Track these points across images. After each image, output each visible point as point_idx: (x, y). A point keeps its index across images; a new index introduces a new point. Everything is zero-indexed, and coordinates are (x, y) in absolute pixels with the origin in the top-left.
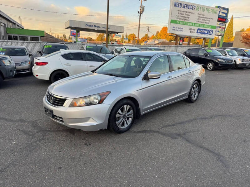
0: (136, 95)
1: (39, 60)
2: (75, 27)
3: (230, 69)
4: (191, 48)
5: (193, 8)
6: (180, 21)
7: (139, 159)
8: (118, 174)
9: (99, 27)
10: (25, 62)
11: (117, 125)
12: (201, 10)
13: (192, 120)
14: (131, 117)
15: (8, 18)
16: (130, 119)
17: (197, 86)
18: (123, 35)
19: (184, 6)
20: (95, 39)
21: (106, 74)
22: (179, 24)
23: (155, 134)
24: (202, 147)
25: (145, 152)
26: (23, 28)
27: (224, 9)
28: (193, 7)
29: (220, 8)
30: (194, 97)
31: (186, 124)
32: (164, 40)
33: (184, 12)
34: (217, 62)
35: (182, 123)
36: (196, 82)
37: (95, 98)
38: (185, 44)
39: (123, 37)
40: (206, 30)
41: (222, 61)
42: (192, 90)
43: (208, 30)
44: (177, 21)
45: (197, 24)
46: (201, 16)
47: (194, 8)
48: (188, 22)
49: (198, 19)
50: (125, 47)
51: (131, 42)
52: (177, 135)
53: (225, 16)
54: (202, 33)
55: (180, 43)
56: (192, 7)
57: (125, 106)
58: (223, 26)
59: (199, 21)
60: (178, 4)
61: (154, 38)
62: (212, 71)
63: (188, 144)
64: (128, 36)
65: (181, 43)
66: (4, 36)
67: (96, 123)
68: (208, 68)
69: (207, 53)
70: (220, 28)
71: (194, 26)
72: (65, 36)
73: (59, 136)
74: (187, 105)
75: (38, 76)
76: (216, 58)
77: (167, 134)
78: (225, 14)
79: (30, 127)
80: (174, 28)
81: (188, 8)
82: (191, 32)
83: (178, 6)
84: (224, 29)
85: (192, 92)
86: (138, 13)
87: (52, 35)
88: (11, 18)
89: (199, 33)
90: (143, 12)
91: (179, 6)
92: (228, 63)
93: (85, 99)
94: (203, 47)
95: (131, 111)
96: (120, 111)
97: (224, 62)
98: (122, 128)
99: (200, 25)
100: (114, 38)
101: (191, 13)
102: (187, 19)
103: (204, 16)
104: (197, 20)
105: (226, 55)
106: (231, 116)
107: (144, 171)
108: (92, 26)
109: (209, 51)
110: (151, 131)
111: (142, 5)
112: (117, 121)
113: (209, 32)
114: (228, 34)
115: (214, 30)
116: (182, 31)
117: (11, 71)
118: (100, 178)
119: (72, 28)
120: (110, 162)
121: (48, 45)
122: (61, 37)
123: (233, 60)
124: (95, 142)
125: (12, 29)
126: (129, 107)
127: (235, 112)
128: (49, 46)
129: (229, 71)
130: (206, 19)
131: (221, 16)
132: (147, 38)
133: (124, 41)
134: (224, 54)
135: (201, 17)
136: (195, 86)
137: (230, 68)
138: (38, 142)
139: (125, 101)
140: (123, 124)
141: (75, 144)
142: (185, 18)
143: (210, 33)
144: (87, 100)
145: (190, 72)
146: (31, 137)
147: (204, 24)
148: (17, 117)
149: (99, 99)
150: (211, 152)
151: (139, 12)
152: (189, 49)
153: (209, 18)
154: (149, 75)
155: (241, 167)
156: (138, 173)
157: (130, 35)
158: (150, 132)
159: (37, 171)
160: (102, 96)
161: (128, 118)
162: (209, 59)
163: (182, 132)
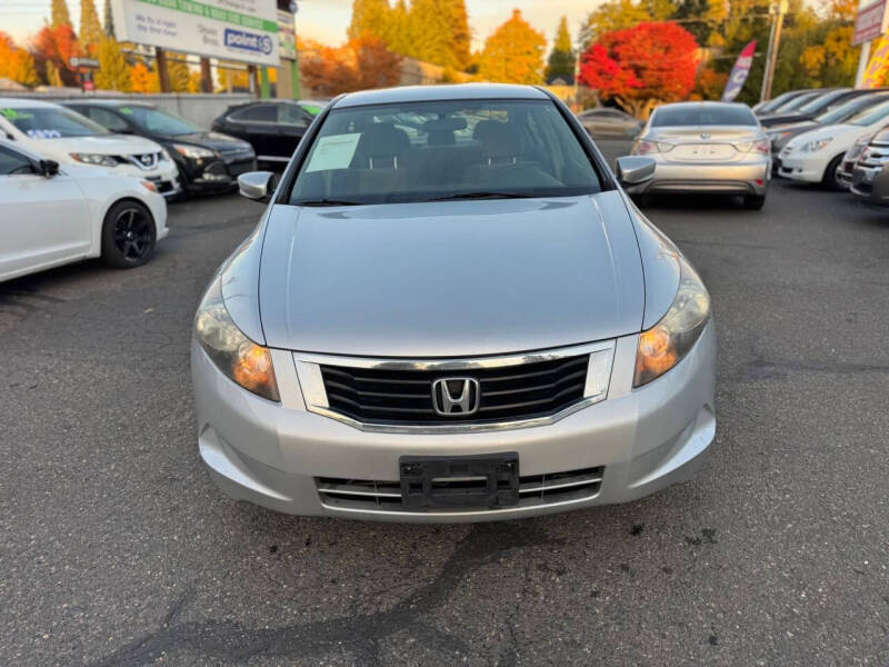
22: (158, 4)
40: (252, 36)
43: (258, 37)
45: (218, 9)
54: (241, 46)
70: (283, 30)
80: (143, 20)
82: (206, 40)
84: (293, 37)
89: (231, 45)
99: (228, 15)
109: (311, 109)
113: (260, 45)
115: (273, 38)
116: (173, 34)
143: (264, 49)
147: (240, 11)
152: (233, 109)
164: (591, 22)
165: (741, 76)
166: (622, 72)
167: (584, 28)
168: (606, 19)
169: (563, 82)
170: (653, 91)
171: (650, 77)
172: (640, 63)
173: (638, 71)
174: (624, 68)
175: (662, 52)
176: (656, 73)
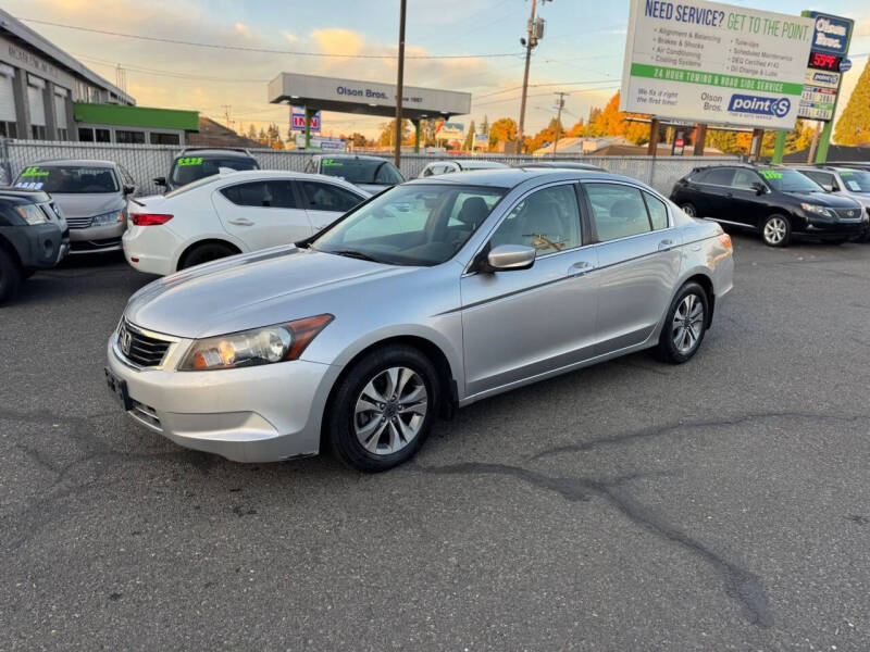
0: (440, 330)
1: (142, 205)
2: (300, 99)
3: (852, 242)
4: (705, 165)
5: (714, 18)
6: (665, 69)
7: (417, 575)
8: (321, 632)
9: (382, 96)
10: (108, 214)
11: (362, 441)
12: (746, 25)
13: (660, 431)
14: (418, 414)
15: (79, 70)
16: (416, 421)
17: (695, 302)
18: (473, 123)
19: (681, 12)
20: (376, 140)
21: (340, 253)
22: (664, 78)
23: (507, 478)
24: (677, 538)
25: (447, 546)
26: (132, 102)
27: (835, 21)
28: (717, 15)
29: (818, 19)
30: (686, 341)
31: (632, 443)
32: (619, 140)
33: (680, 34)
34: (800, 214)
35: (619, 439)
36: (693, 285)
37: (274, 340)
38: (689, 153)
39: (472, 130)
40: (764, 100)
41: (820, 210)
42: (678, 314)
43: (772, 100)
44: (654, 67)
45: (730, 77)
46: (747, 48)
47: (719, 18)
48: (696, 72)
49: (736, 60)
50: (459, 161)
51: (501, 146)
52: (588, 486)
53: (839, 46)
54: (750, 111)
55: (676, 149)
56: (710, 17)
57: (393, 372)
58: (831, 86)
59: (739, 65)
60: (658, 6)
61: (580, 133)
62: (782, 250)
63: (624, 522)
64: (490, 126)
65: (678, 150)
66: (64, 130)
67: (274, 434)
68: (768, 239)
69: (762, 183)
70: (820, 91)
71: (719, 84)
72: (274, 132)
73: (152, 477)
74: (654, 372)
75: (137, 260)
76: (798, 203)
77: (552, 480)
78: (837, 41)
79: (66, 438)
80: (645, 92)
81: (698, 22)
82: (707, 106)
83: (657, 13)
84: (834, 97)
85: (675, 325)
86: (520, 43)
87: (231, 127)
88: (88, 71)
89: (737, 110)
90: (539, 41)
91: (664, 14)
92: (842, 220)
93: (235, 342)
94: (752, 163)
95: (420, 390)
96: (370, 389)
97: (828, 215)
98: (380, 452)
99: (740, 82)
100: (440, 135)
101: (705, 38)
102: (694, 59)
103: (756, 50)
104: (730, 64)
105: (836, 189)
106: (822, 417)
107: (423, 626)
108: (360, 93)
109: (770, 174)
110: (491, 468)
111: (536, 17)
112: (361, 426)
113: (774, 108)
114: (857, 117)
115: (795, 100)
116: (672, 103)
117: (48, 243)
118: (247, 641)
119: (294, 103)
120: (306, 582)
121: (191, 157)
122: (262, 134)
123: (864, 209)
124: (273, 504)
125: (93, 105)
126: (408, 373)
127: (839, 402)
128: (194, 160)
129: (844, 249)
130: (762, 59)
131: (821, 46)
132: (556, 132)
133: (474, 144)
134: (829, 187)
135: (744, 53)
136: (687, 299)
137: (852, 239)
138: (72, 495)
139: (392, 354)
140: (385, 439)
141: (198, 508)
142: (685, 58)
143: (778, 111)
144: (245, 346)
145: (668, 247)
146: (54, 476)
147: (757, 77)
148: (34, 403)
149: (287, 340)
150: (712, 558)
151: (523, 42)
152: (698, 170)
153: (775, 57)
154: (492, 255)
155: (824, 625)
156: (398, 629)
157: (496, 124)
158: (487, 472)
159: (29, 606)
160: (298, 333)
161: (407, 418)
162: (771, 204)
163: (611, 473)
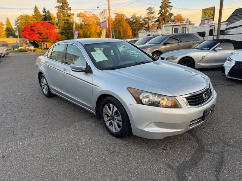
164: (18, 20)
165: (77, 36)
166: (36, 34)
167: (16, 22)
168: (23, 20)
169: (13, 37)
170: (46, 40)
171: (44, 36)
172: (41, 32)
173: (41, 34)
174: (36, 33)
175: (46, 29)
176: (46, 35)
